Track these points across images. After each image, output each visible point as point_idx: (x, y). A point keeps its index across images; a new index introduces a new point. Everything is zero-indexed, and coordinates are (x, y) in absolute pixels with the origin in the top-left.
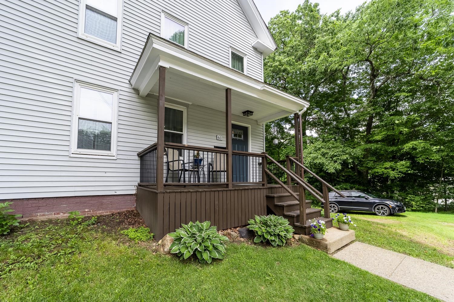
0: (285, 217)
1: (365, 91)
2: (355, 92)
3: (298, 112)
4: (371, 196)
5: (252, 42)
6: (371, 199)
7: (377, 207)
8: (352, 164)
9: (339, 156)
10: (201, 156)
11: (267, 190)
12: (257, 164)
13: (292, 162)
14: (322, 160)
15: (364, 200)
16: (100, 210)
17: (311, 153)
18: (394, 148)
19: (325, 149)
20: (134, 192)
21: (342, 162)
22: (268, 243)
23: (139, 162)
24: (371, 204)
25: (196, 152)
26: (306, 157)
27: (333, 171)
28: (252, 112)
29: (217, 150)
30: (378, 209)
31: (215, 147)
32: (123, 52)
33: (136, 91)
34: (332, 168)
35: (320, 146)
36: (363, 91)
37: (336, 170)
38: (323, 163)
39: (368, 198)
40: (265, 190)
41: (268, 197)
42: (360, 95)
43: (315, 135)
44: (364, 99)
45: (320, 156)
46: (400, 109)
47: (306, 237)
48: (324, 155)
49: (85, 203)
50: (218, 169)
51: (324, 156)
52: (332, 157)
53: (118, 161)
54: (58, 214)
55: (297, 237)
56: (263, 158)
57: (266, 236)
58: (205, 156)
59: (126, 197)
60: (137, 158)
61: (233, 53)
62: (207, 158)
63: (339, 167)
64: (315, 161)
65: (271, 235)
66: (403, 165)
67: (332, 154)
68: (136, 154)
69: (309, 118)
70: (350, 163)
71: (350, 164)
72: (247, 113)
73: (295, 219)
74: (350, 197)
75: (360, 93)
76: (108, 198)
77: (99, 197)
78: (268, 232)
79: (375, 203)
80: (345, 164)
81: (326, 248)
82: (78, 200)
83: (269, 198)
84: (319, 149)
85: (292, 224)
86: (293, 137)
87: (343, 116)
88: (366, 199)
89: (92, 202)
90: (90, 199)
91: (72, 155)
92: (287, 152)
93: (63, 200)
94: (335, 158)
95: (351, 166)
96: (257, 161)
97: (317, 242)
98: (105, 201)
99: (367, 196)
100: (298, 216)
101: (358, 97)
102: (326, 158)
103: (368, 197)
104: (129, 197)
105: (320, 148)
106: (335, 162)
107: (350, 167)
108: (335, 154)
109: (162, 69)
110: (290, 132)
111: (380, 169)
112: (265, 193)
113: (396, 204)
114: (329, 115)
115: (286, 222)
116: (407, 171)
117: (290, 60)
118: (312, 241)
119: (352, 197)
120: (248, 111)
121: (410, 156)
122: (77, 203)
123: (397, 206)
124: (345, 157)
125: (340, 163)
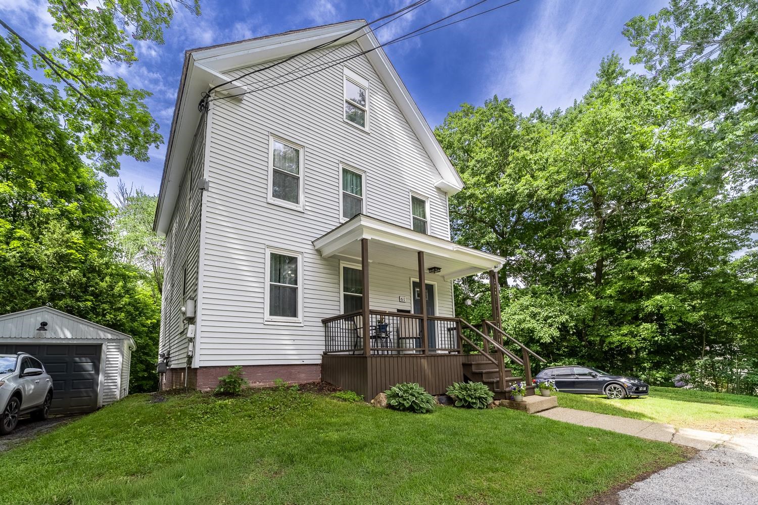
0: (485, 383)
1: (591, 219)
2: (577, 222)
3: (493, 269)
4: (600, 373)
5: (435, 181)
6: (601, 377)
7: (608, 388)
8: (575, 329)
9: (555, 318)
10: (387, 321)
11: (463, 357)
12: (446, 329)
13: (489, 327)
14: (531, 324)
15: (590, 378)
16: (289, 380)
17: (515, 314)
18: (633, 306)
19: (536, 307)
20: (319, 362)
21: (560, 326)
22: (469, 406)
23: (323, 329)
24: (599, 384)
25: (378, 317)
26: (508, 319)
27: (548, 340)
28: (440, 269)
29: (402, 314)
30: (610, 390)
31: (399, 310)
32: (305, 212)
33: (319, 252)
34: (547, 335)
35: (528, 303)
36: (589, 220)
37: (552, 338)
38: (534, 328)
39: (596, 375)
40: (461, 357)
41: (464, 365)
42: (585, 225)
43: (522, 286)
44: (591, 231)
45: (528, 319)
46: (640, 246)
47: (506, 402)
48: (534, 316)
49: (276, 372)
50: (404, 336)
51: (535, 318)
52: (546, 319)
53: (305, 328)
54: (255, 383)
55: (497, 402)
56: (457, 323)
57: (467, 399)
58: (391, 321)
59: (312, 367)
60: (321, 324)
61: (413, 197)
62: (392, 323)
63: (557, 334)
64: (523, 326)
65: (472, 398)
66: (646, 329)
67: (546, 314)
68: (320, 320)
69: (510, 260)
70: (571, 327)
71: (572, 329)
72: (433, 270)
73: (495, 385)
74: (572, 375)
75: (584, 223)
76: (296, 368)
77: (287, 367)
78: (469, 396)
79: (605, 382)
80: (563, 328)
81: (526, 408)
82: (270, 369)
83: (467, 366)
84: (527, 308)
85: (492, 389)
86: (487, 289)
87: (561, 256)
88: (593, 376)
89: (282, 371)
90: (281, 368)
91: (266, 323)
92: (481, 314)
93: (259, 368)
94: (549, 321)
95: (573, 332)
96: (446, 325)
97: (516, 404)
98: (293, 370)
99: (594, 373)
100: (498, 382)
101: (580, 228)
102: (538, 321)
103: (596, 373)
104: (315, 367)
105: (528, 305)
106: (551, 325)
107: (571, 332)
108: (550, 314)
109: (364, 242)
110: (482, 280)
111: (615, 337)
112: (461, 360)
113: (632, 381)
114: (540, 256)
115: (486, 388)
116: (653, 337)
117: (479, 180)
118: (512, 403)
119: (574, 375)
120: (435, 268)
121: (658, 317)
122: (270, 372)
123: (633, 385)
124: (564, 318)
125: (558, 328)
